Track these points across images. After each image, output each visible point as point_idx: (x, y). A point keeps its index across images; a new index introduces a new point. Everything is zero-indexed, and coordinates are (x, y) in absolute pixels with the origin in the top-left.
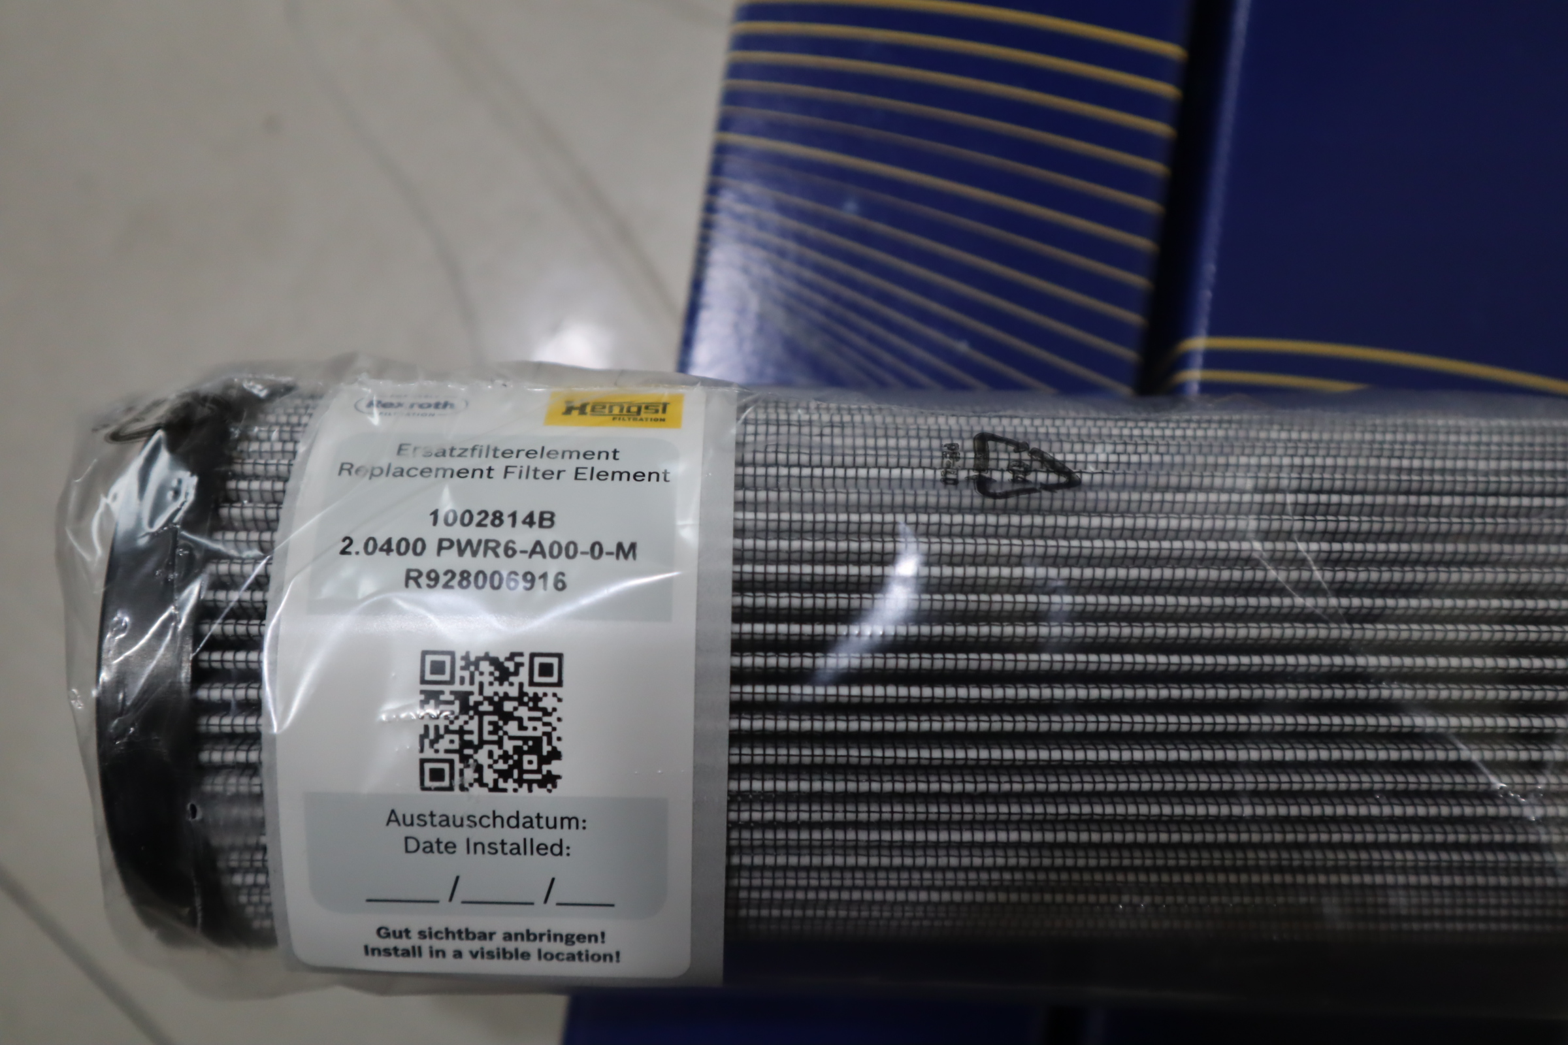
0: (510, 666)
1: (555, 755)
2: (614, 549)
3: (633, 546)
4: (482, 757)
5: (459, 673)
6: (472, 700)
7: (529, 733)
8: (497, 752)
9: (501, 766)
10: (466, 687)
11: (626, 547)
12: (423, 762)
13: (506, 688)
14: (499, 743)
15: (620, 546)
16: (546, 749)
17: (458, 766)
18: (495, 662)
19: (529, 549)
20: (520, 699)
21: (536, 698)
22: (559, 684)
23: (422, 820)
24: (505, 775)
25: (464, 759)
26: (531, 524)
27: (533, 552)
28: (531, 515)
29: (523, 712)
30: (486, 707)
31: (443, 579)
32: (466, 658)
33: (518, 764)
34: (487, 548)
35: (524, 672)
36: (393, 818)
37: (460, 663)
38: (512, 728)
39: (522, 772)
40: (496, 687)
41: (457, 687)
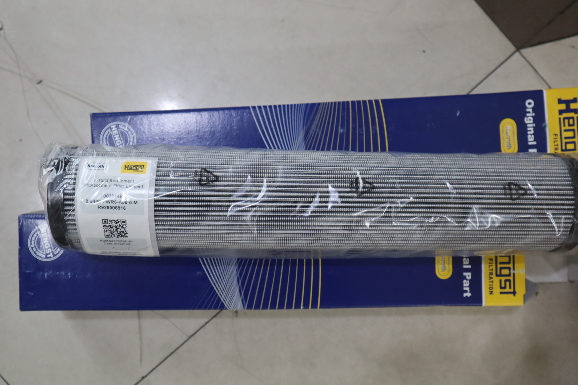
0: (117, 221)
1: (127, 233)
2: (133, 202)
3: (137, 202)
4: (115, 233)
5: (109, 223)
6: (112, 226)
7: (122, 231)
8: (117, 233)
9: (118, 235)
10: (110, 224)
11: (136, 202)
12: (105, 234)
13: (117, 225)
14: (117, 232)
15: (134, 202)
16: (125, 233)
17: (111, 235)
18: (115, 221)
19: (119, 202)
20: (120, 226)
21: (122, 226)
22: (126, 224)
23: (106, 241)
24: (119, 236)
25: (112, 234)
26: (119, 197)
27: (119, 203)
28: (119, 195)
29: (120, 228)
30: (114, 227)
31: (104, 208)
32: (110, 220)
33: (121, 234)
34: (111, 202)
35: (120, 223)
36: (101, 240)
37: (109, 221)
38: (119, 230)
39: (121, 236)
40: (115, 224)
41: (109, 224)
